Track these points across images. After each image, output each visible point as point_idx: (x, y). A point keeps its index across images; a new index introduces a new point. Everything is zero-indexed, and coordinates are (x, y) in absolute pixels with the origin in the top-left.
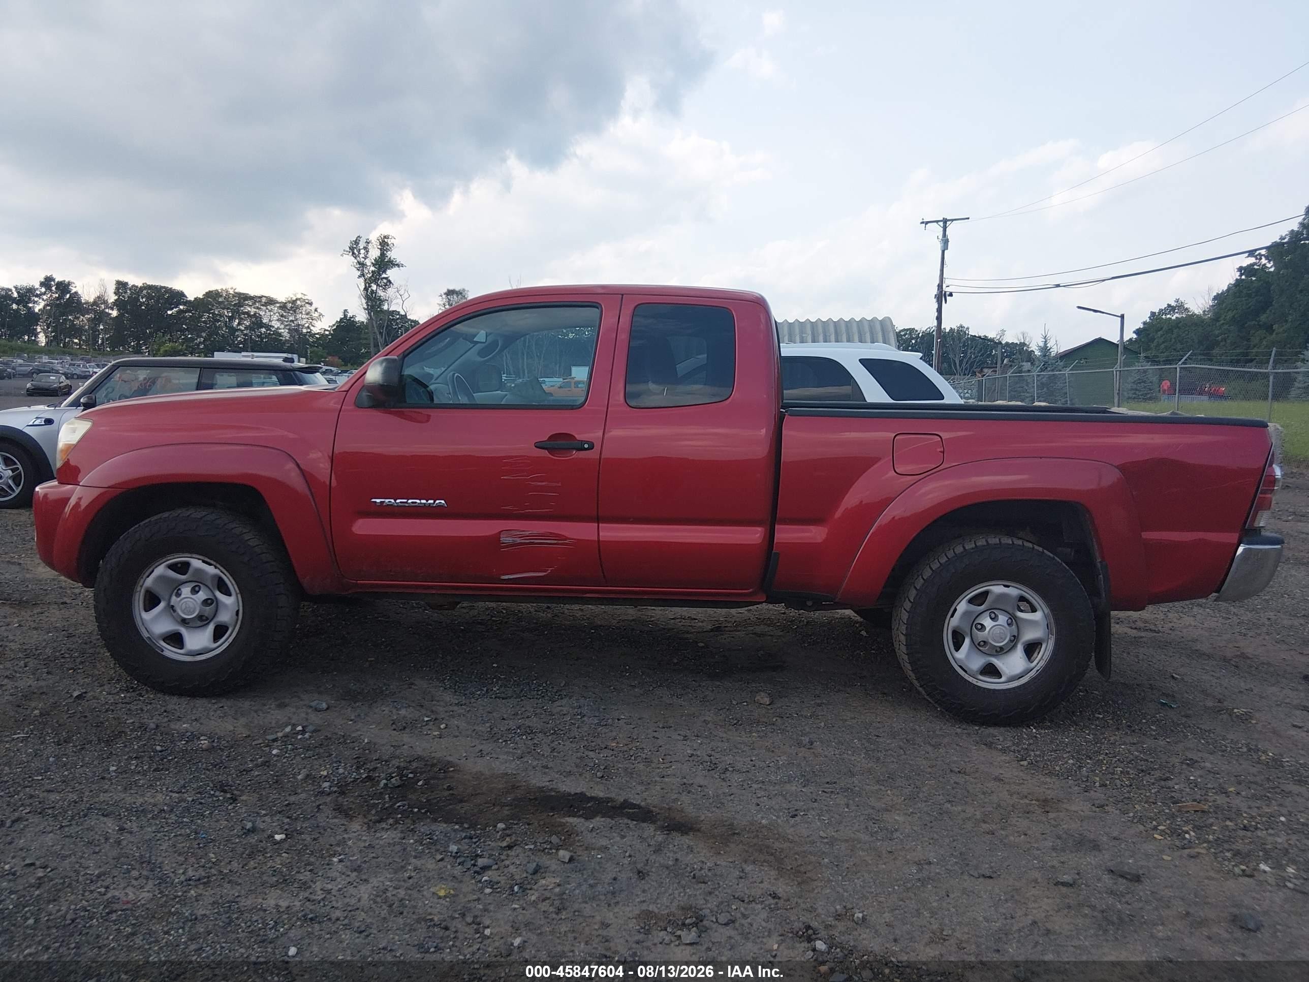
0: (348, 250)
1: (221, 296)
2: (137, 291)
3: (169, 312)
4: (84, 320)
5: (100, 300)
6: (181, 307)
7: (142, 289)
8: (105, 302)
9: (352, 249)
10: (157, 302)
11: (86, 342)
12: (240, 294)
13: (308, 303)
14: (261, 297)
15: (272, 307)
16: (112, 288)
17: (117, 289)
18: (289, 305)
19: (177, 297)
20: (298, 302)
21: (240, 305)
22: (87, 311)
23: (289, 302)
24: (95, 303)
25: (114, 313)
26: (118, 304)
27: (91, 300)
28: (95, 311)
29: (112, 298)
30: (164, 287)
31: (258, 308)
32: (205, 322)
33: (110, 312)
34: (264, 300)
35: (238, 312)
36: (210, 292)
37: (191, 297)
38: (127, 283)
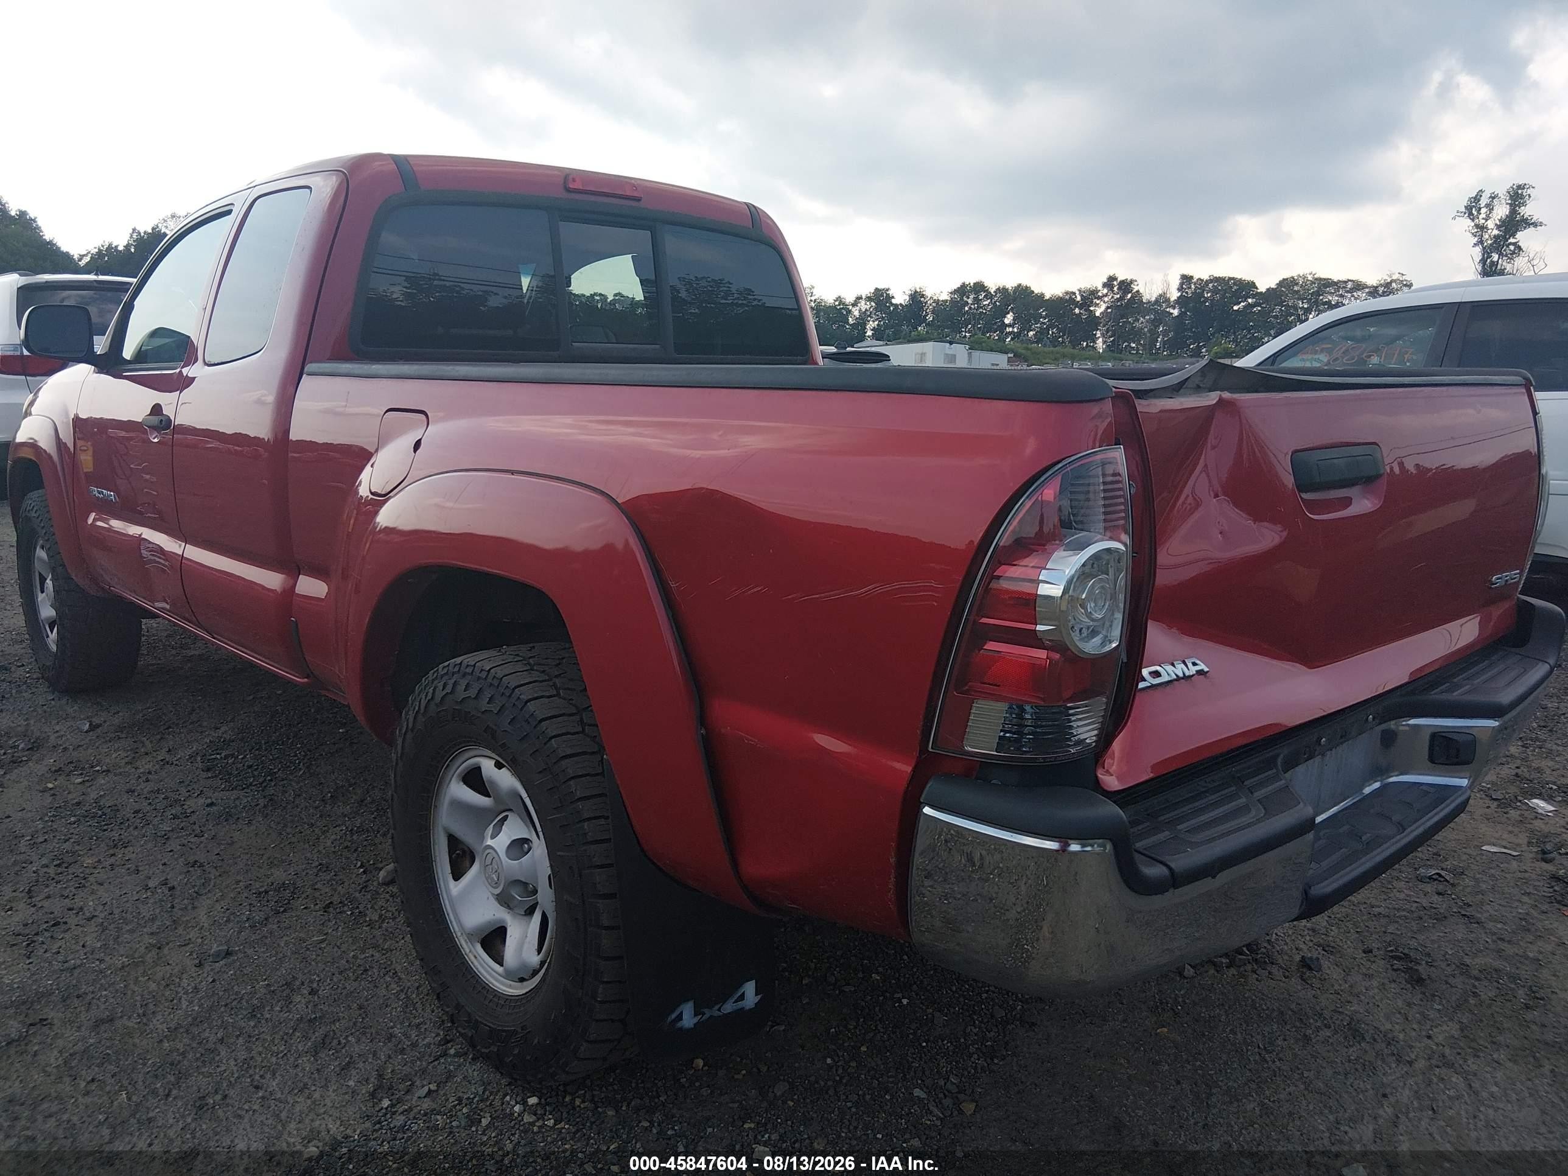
0: (1463, 210)
1: (1297, 284)
2: (1203, 284)
3: (1236, 308)
4: (1142, 322)
5: (1163, 299)
6: (1250, 301)
7: (1207, 282)
8: (1167, 300)
9: (1469, 209)
10: (1223, 297)
11: (1144, 346)
12: (1320, 279)
13: (1406, 285)
14: (1346, 282)
15: (1359, 293)
16: (1175, 282)
17: (1182, 284)
18: (1381, 290)
19: (1245, 288)
20: (1394, 285)
21: (1318, 293)
22: (1148, 311)
23: (1381, 285)
24: (1157, 301)
25: (1176, 312)
26: (1181, 301)
27: (1153, 299)
28: (1156, 312)
29: (1174, 295)
30: (1233, 279)
31: (1342, 296)
32: (1276, 317)
33: (1172, 311)
34: (1350, 285)
35: (1316, 302)
36: (1284, 280)
37: (1262, 288)
38: (1192, 277)
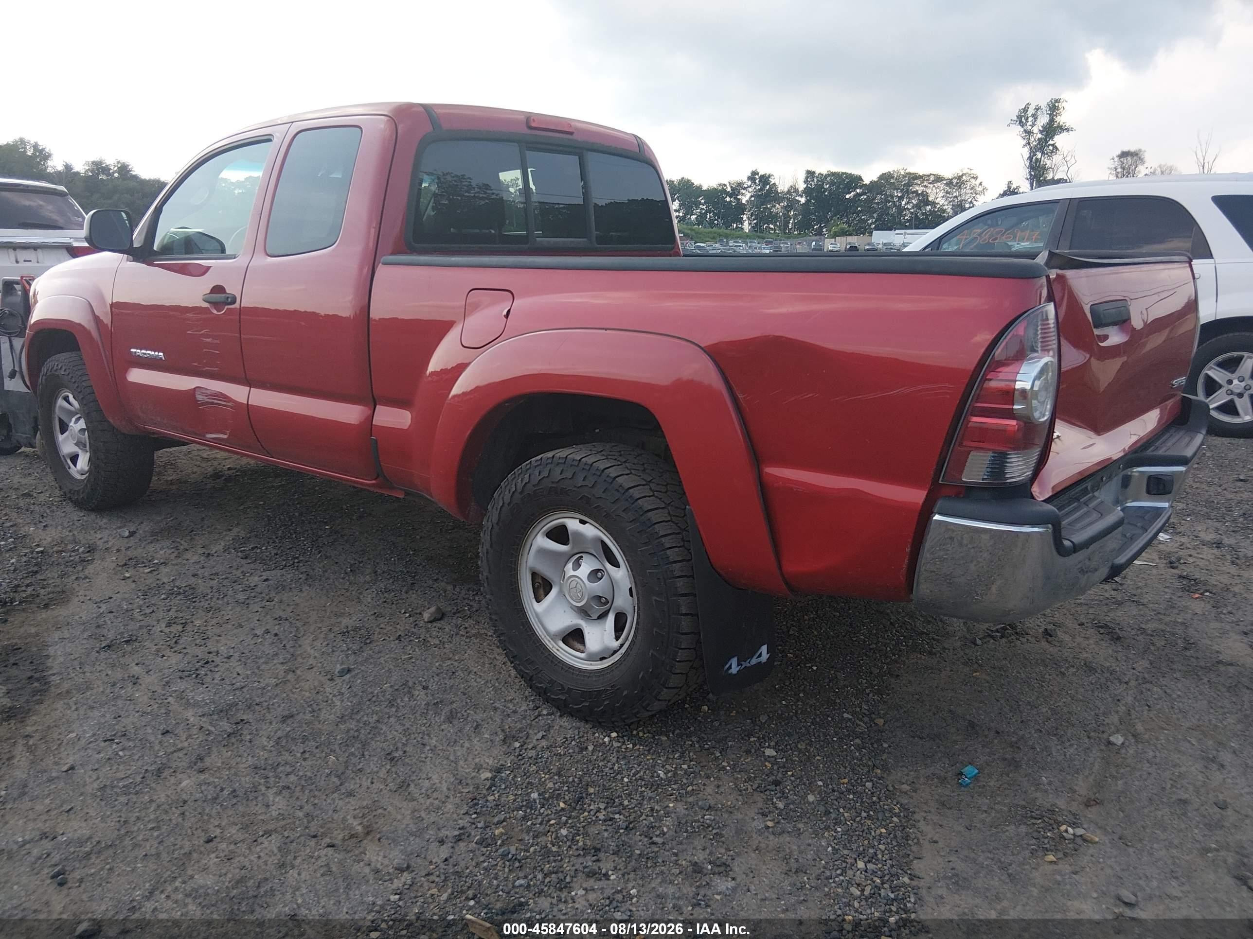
0: (1015, 118)
1: (893, 178)
2: (823, 178)
3: (847, 196)
4: (778, 208)
5: (793, 190)
6: (858, 191)
7: (826, 176)
8: (796, 191)
9: (1019, 117)
10: (838, 187)
11: (779, 227)
12: (910, 174)
13: (973, 178)
14: (929, 176)
15: (939, 184)
16: (802, 176)
17: (807, 178)
18: (955, 181)
19: (854, 181)
20: (964, 178)
21: (909, 185)
22: (783, 199)
23: (955, 178)
24: (789, 192)
25: (803, 200)
26: (807, 191)
27: (786, 190)
28: (788, 200)
29: (801, 186)
30: (845, 173)
31: (926, 186)
32: (878, 203)
33: (800, 199)
34: (932, 178)
35: (907, 191)
36: (883, 174)
37: (867, 181)
38: (814, 172)
